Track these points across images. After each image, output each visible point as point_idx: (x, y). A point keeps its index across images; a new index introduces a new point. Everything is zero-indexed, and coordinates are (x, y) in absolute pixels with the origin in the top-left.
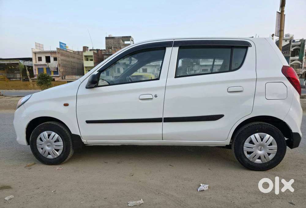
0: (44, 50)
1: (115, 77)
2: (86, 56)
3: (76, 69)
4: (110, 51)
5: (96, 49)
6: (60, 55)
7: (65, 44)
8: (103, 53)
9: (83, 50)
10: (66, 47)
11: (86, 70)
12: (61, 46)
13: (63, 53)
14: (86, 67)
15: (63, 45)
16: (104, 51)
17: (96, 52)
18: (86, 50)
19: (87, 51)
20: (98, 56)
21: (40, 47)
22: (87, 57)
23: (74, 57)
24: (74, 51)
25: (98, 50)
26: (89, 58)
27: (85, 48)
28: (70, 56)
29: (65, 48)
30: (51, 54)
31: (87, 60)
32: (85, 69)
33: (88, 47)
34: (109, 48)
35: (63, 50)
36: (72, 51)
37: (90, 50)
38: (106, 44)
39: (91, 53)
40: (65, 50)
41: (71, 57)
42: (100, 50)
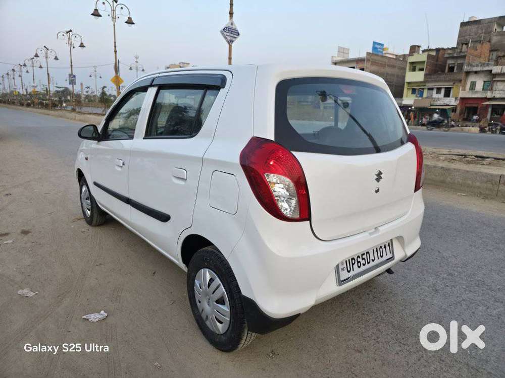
0: (349, 58)
1: (461, 98)
2: (412, 63)
3: (394, 86)
4: (463, 51)
5: (434, 48)
6: (370, 64)
7: (382, 45)
8: (446, 56)
9: (410, 52)
10: (383, 49)
11: (408, 89)
12: (374, 48)
13: (375, 60)
14: (409, 83)
15: (378, 47)
16: (450, 52)
17: (434, 53)
18: (415, 52)
19: (415, 54)
20: (437, 61)
21: (344, 53)
22: (414, 65)
23: (393, 67)
24: (396, 55)
25: (438, 50)
26: (418, 67)
27: (414, 49)
28: (387, 64)
29: (380, 51)
30: (357, 63)
31: (414, 70)
32: (406, 86)
33: (419, 47)
34: (463, 44)
35: (378, 55)
36: (393, 55)
37: (424, 51)
38: (459, 36)
39: (423, 57)
40: (380, 54)
41: (389, 66)
42: (443, 49)
